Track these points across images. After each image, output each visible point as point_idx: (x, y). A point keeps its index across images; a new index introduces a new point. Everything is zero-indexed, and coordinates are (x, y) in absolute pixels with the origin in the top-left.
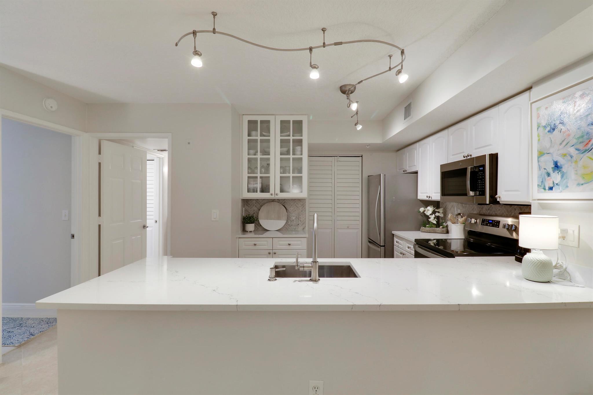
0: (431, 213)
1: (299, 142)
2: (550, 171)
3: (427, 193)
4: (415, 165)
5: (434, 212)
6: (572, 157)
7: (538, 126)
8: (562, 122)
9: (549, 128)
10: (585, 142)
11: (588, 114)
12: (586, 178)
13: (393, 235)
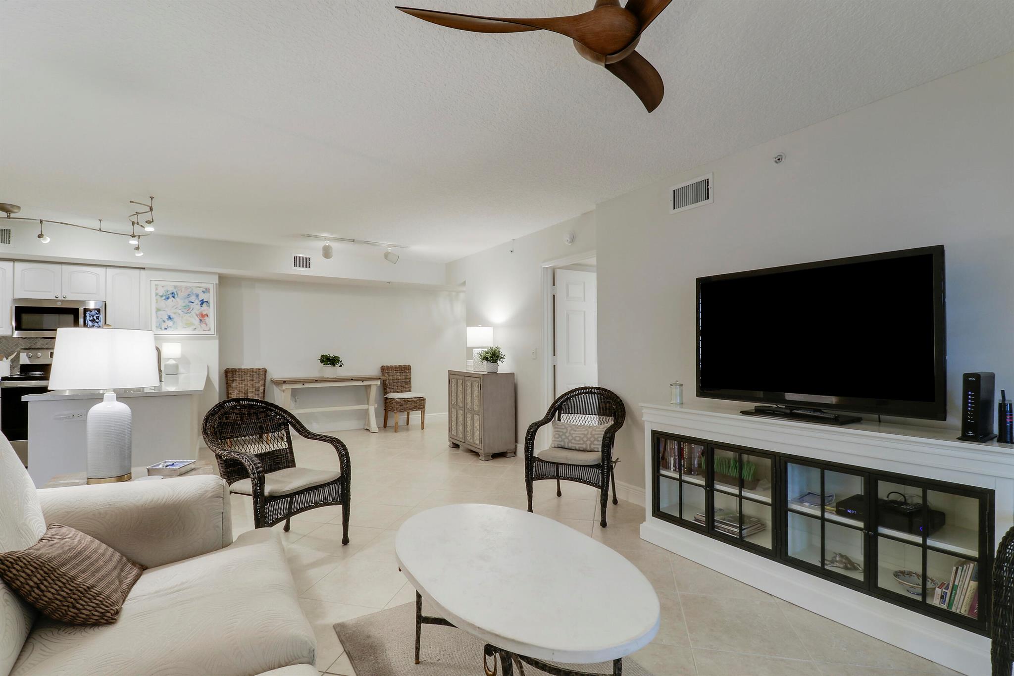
2: (165, 319)
6: (179, 314)
7: (157, 294)
8: (173, 297)
9: (164, 298)
10: (187, 309)
11: (189, 297)
12: (188, 325)
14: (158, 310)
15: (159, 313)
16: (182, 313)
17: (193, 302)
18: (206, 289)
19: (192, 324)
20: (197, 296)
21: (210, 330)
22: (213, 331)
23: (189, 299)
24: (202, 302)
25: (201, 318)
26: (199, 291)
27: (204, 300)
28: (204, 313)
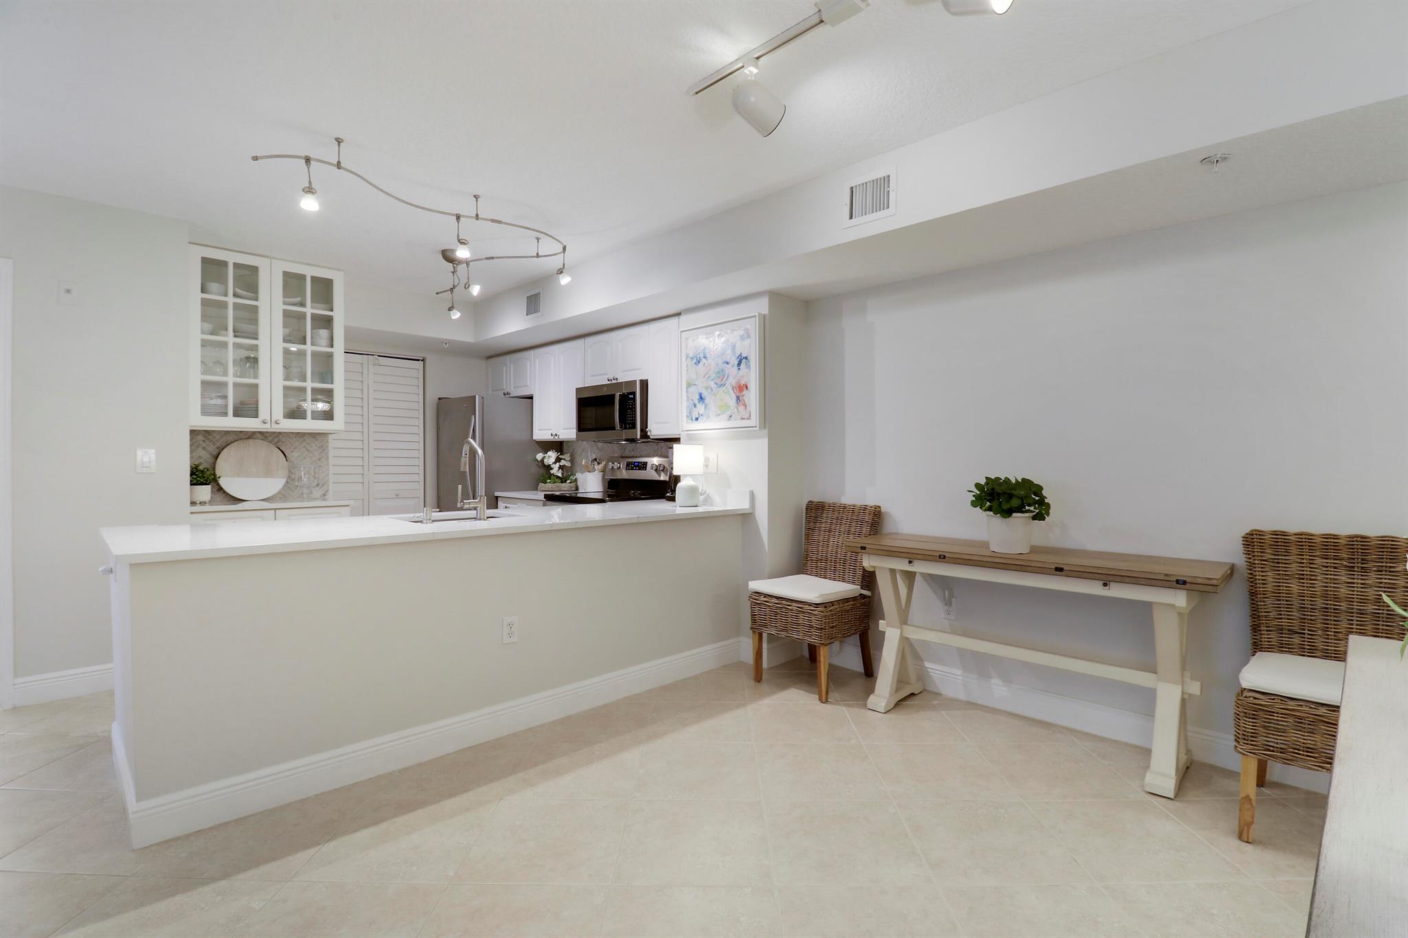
0: (554, 461)
1: (327, 322)
2: (696, 402)
3: (550, 429)
4: (526, 386)
5: (558, 460)
6: (712, 390)
7: (687, 358)
8: (705, 357)
9: (695, 361)
10: (721, 378)
11: (724, 353)
12: (722, 409)
13: (497, 497)
14: (689, 385)
15: (690, 389)
16: (715, 386)
17: (728, 363)
18: (746, 331)
19: (728, 407)
20: (734, 348)
21: (750, 417)
22: (754, 421)
23: (724, 356)
24: (740, 360)
25: (738, 394)
26: (736, 338)
27: (744, 355)
28: (743, 382)
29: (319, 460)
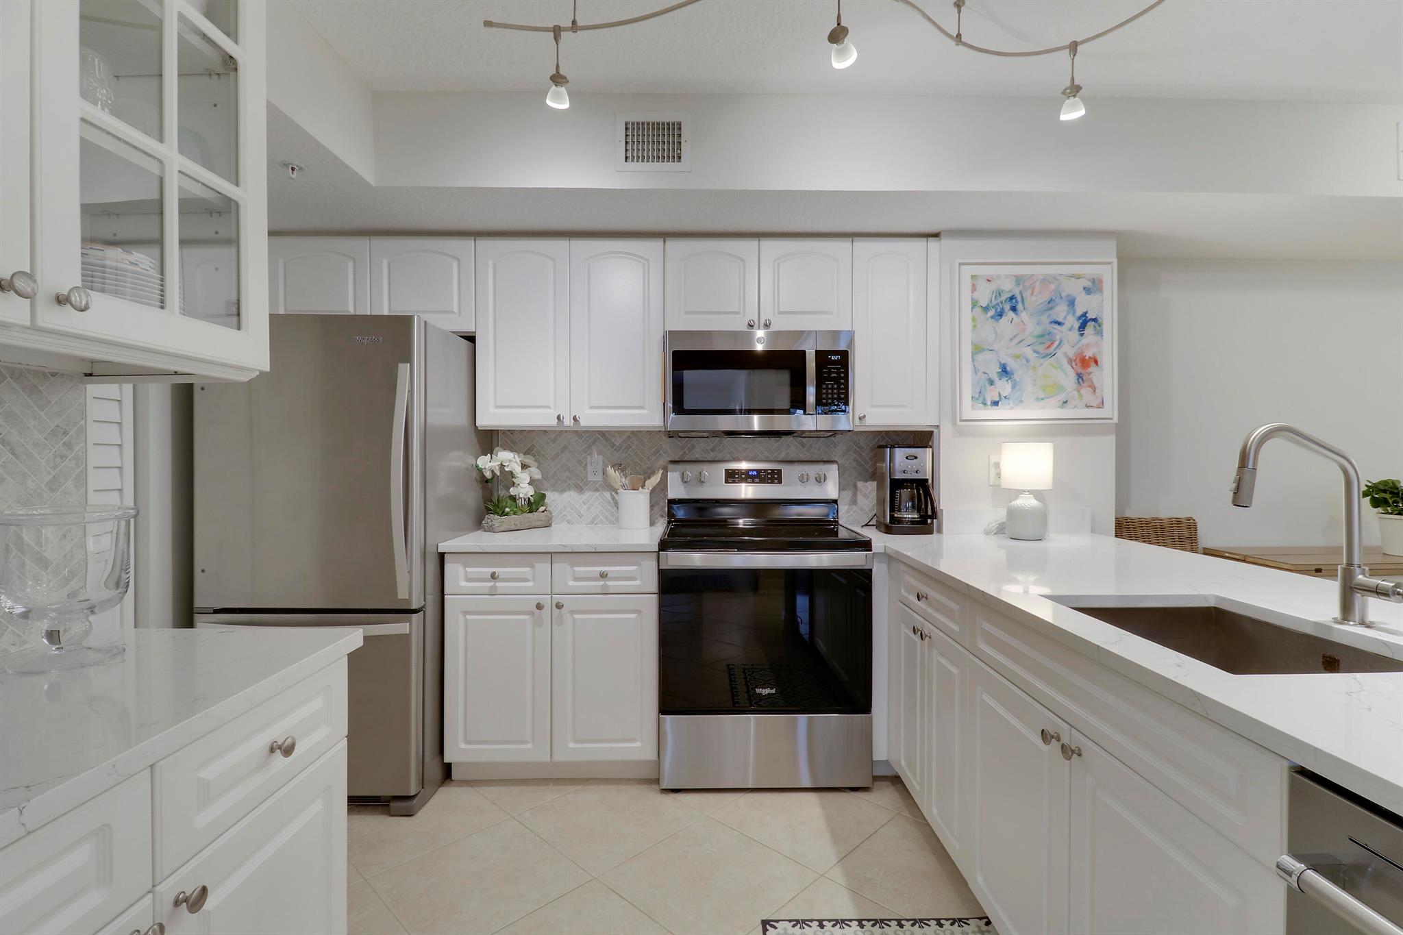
2: (995, 377)
6: (1027, 360)
7: (974, 304)
8: (1014, 309)
9: (992, 313)
10: (1047, 344)
11: (1051, 308)
12: (1048, 391)
13: (442, 556)
14: (977, 349)
15: (981, 357)
16: (1035, 355)
17: (1059, 324)
18: (1094, 281)
19: (1061, 389)
20: (1072, 303)
21: (1101, 405)
22: (1109, 410)
23: (1051, 312)
24: (1084, 322)
25: (1081, 371)
26: (1074, 288)
27: (1090, 316)
28: (1089, 354)
29: (54, 485)
